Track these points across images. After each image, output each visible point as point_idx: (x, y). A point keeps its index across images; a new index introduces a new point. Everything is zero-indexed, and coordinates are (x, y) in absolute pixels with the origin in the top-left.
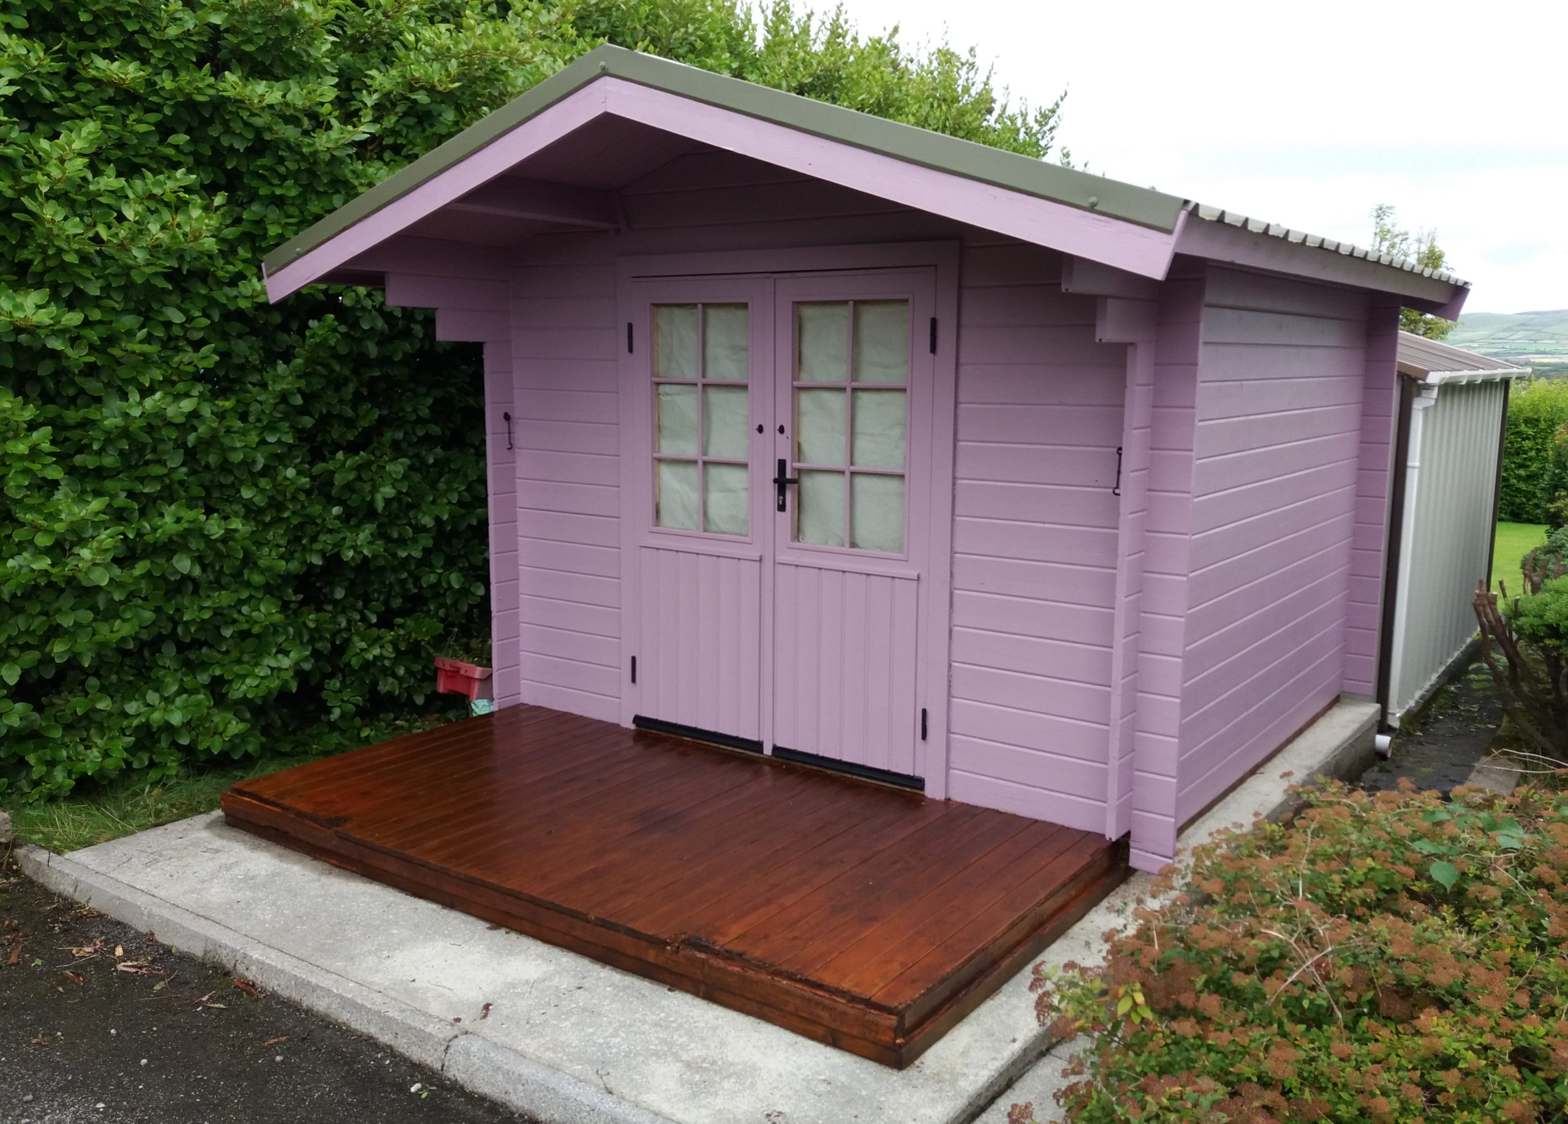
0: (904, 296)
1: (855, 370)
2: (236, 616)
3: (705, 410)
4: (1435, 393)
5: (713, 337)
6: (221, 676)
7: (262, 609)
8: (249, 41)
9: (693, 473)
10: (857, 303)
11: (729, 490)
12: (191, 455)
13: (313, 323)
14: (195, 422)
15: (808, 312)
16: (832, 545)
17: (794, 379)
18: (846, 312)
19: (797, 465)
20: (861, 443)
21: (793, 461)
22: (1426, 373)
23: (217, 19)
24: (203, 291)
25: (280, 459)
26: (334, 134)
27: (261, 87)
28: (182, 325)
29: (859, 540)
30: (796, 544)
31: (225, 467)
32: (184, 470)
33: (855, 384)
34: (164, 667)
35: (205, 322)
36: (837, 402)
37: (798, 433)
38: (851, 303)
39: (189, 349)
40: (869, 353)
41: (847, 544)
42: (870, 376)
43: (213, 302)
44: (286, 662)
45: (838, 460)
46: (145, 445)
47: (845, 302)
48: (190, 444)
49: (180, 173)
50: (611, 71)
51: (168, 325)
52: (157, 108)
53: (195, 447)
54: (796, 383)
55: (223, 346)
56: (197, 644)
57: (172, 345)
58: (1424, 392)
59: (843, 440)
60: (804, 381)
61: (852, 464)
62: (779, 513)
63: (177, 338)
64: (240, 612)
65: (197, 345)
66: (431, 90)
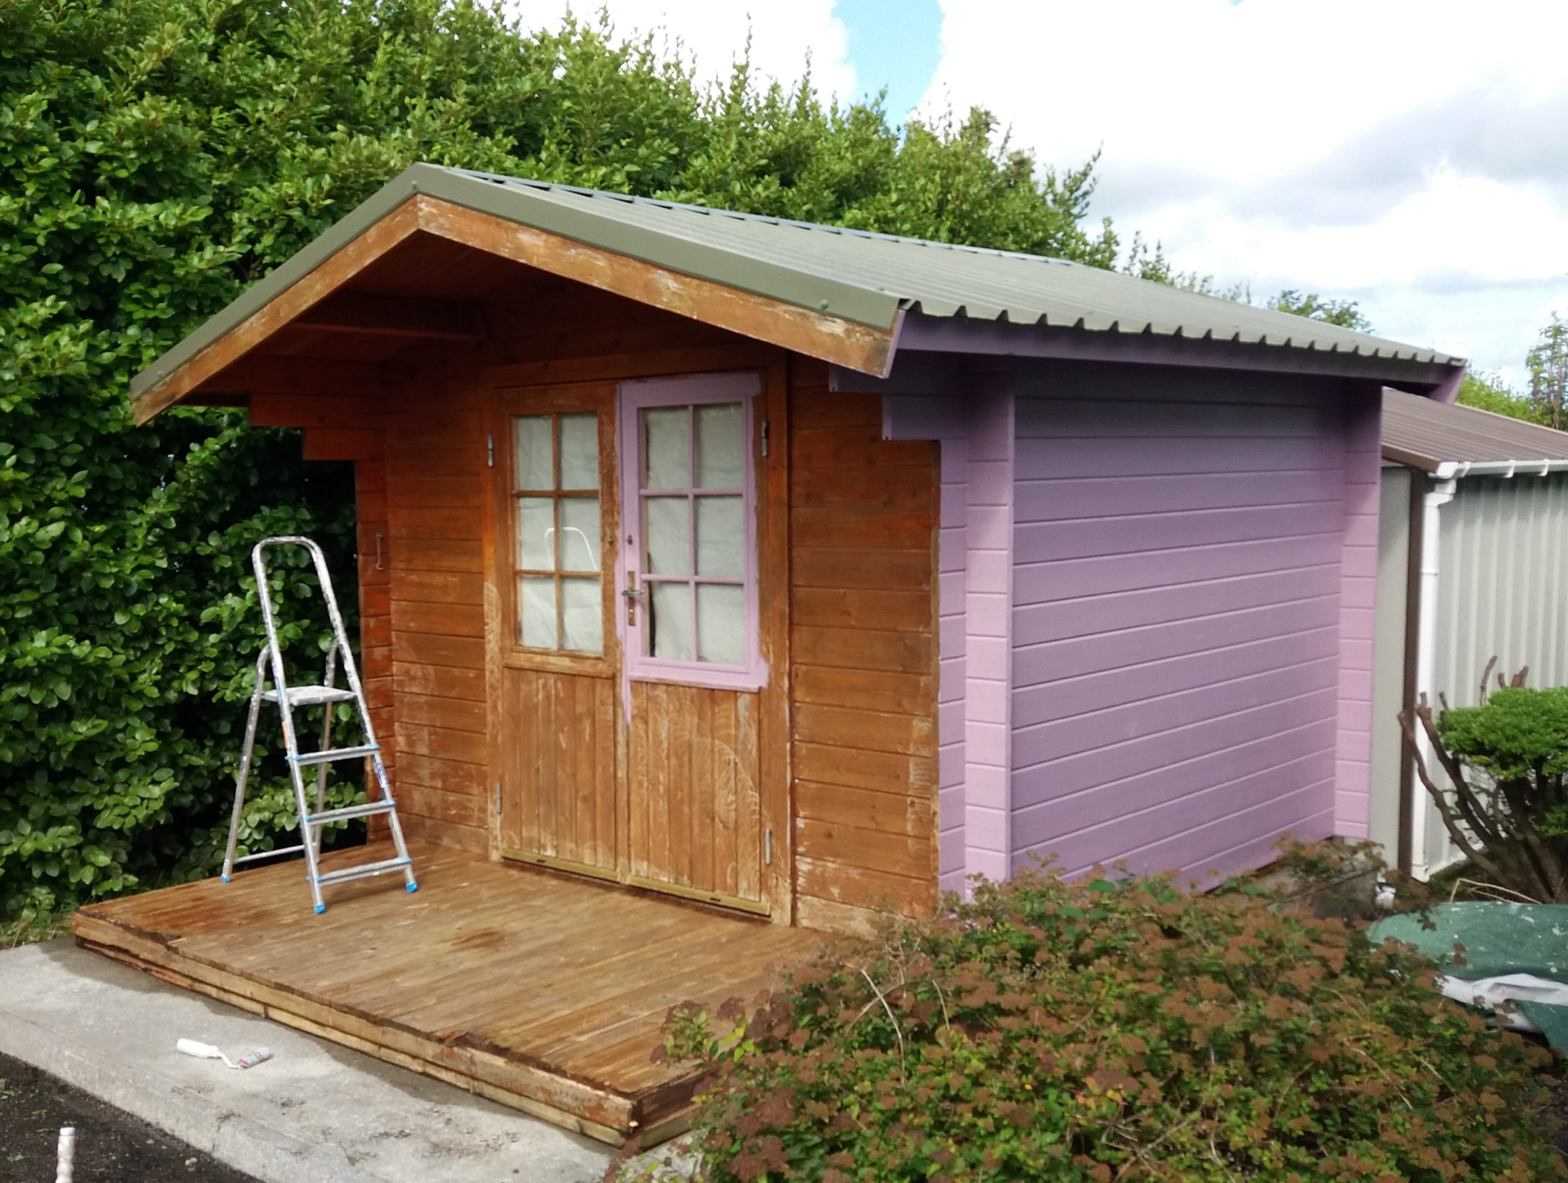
0: (737, 399)
1: (697, 480)
2: (111, 743)
3: (559, 521)
4: (1451, 488)
5: (569, 446)
6: (91, 806)
7: (137, 736)
8: (124, 167)
9: (550, 587)
10: (698, 408)
11: (588, 606)
12: (65, 580)
13: (195, 447)
14: (68, 548)
15: (653, 417)
16: (683, 662)
17: (641, 485)
18: (685, 417)
19: (647, 577)
20: (705, 553)
21: (642, 572)
22: (1435, 465)
23: (93, 148)
24: (76, 416)
25: (157, 586)
26: (208, 253)
27: (134, 210)
28: (55, 451)
29: (705, 653)
30: (652, 659)
31: (98, 593)
32: (56, 595)
33: (698, 491)
34: (33, 794)
35: (79, 448)
36: (681, 509)
37: (647, 544)
38: (691, 408)
39: (63, 474)
40: (710, 458)
41: (694, 656)
42: (712, 483)
43: (85, 427)
44: (157, 791)
45: (683, 570)
46: (14, 571)
47: (684, 407)
48: (62, 570)
49: (49, 301)
50: (422, 189)
51: (40, 452)
52: (32, 241)
53: (67, 572)
54: (643, 492)
55: (97, 470)
56: (70, 774)
57: (46, 471)
58: (1438, 487)
59: (687, 548)
60: (653, 488)
61: (696, 573)
62: (630, 628)
63: (51, 464)
64: (116, 741)
65: (71, 471)
66: (304, 206)
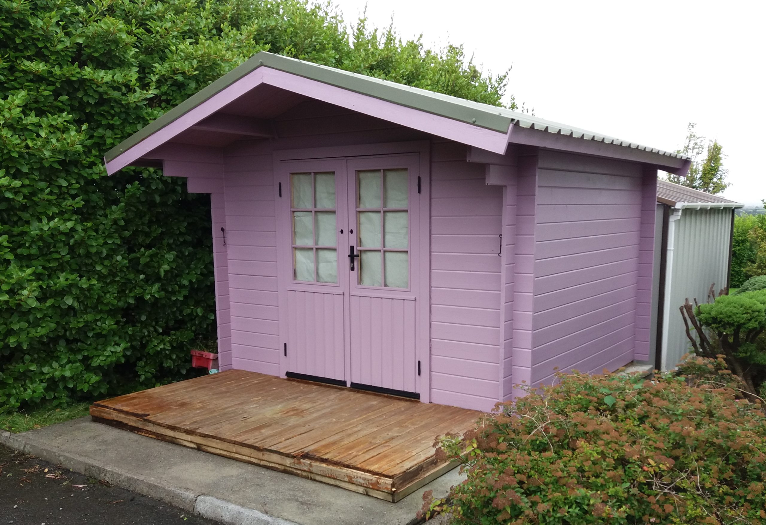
0: (405, 167)
1: (385, 203)
2: (94, 326)
3: (316, 222)
4: (680, 213)
5: (319, 188)
6: (88, 355)
7: (107, 323)
8: (96, 51)
9: (312, 254)
10: (384, 170)
11: (329, 262)
12: (72, 250)
13: (129, 186)
14: (74, 234)
15: (362, 175)
16: (376, 286)
17: (357, 207)
18: (380, 175)
19: (359, 248)
20: (388, 237)
21: (357, 246)
22: (675, 203)
23: (80, 41)
24: (76, 171)
25: (113, 252)
26: (137, 95)
27: (102, 73)
28: (66, 187)
29: (388, 284)
30: (360, 286)
31: (88, 255)
32: (69, 256)
33: (385, 209)
34: (60, 351)
35: (78, 186)
36: (376, 218)
37: (360, 234)
38: (382, 171)
39: (70, 199)
40: (391, 193)
41: (383, 285)
42: (392, 205)
43: (81, 176)
44: (119, 349)
45: (378, 245)
46: (50, 244)
47: (379, 171)
48: (71, 244)
49: (64, 114)
50: (265, 64)
51: (60, 187)
52: (53, 83)
53: (73, 245)
54: (358, 209)
55: (86, 197)
56: (76, 341)
57: (62, 196)
58: (675, 213)
59: (380, 236)
60: (362, 208)
61: (384, 247)
62: (351, 272)
63: (64, 193)
64: (96, 325)
65: (74, 197)
66: (184, 73)
